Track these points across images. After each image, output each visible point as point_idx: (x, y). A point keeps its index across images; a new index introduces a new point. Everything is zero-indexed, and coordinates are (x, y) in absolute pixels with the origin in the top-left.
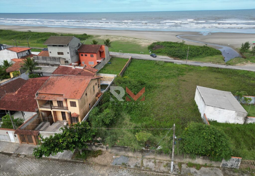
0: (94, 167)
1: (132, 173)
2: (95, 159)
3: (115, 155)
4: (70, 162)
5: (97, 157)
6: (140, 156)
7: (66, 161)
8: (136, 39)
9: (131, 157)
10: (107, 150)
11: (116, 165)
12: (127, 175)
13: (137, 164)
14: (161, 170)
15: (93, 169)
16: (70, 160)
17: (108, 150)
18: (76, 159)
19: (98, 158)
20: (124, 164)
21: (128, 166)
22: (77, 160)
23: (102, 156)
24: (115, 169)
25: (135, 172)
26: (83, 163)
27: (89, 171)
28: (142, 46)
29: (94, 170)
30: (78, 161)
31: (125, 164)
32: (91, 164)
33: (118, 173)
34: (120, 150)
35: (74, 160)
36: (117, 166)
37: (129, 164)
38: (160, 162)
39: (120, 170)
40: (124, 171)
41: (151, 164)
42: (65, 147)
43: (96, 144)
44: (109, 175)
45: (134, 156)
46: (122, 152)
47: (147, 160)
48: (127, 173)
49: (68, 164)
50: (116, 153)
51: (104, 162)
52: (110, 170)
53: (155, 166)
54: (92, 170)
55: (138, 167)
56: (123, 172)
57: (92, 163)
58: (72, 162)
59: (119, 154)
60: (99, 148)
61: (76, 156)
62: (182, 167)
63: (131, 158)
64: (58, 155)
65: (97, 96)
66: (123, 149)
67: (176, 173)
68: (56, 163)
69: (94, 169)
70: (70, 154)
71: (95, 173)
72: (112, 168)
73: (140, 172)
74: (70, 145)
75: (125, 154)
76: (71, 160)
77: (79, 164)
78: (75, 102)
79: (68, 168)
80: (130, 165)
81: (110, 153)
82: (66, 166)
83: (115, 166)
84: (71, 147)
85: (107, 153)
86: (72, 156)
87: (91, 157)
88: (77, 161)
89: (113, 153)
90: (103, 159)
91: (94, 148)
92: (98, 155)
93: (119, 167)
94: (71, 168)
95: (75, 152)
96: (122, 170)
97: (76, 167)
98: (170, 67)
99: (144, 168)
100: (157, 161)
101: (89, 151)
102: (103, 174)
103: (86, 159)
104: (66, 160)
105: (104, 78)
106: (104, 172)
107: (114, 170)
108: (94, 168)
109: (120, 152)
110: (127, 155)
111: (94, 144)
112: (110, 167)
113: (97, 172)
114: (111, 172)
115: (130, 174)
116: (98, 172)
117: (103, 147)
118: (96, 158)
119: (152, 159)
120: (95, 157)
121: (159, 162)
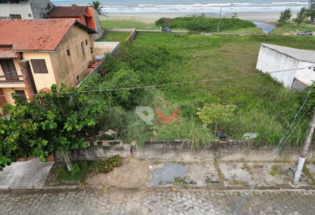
0: (106, 195)
1: (208, 199)
2: (106, 176)
3: (153, 164)
4: (42, 192)
5: (110, 173)
6: (208, 159)
7: (32, 192)
8: (135, 17)
9: (190, 163)
10: (132, 155)
11: (160, 184)
12: (196, 203)
13: (210, 176)
14: (269, 183)
15: (106, 201)
16: (41, 188)
17: (135, 153)
18: (58, 183)
19: (115, 175)
20: (178, 180)
21: (191, 183)
22: (59, 185)
23: (123, 168)
24: (162, 195)
25: (213, 195)
26: (77, 190)
27: (97, 208)
28: (147, 23)
29: (108, 203)
30: (64, 187)
31: (182, 180)
32: (97, 189)
33: (173, 203)
34: (164, 151)
35: (53, 186)
36: (164, 186)
37: (191, 179)
38: (258, 167)
39: (174, 195)
40: (185, 196)
41: (240, 173)
42: (15, 148)
43: (105, 143)
44: (150, 211)
45: (197, 160)
46: (168, 154)
47: (227, 164)
48: (194, 199)
49: (35, 198)
50: (153, 159)
51: (129, 183)
52: (149, 198)
53: (250, 176)
54: (103, 206)
55: (213, 182)
56: (184, 199)
57: (100, 187)
58: (48, 191)
59: (160, 161)
60: (112, 151)
61: (57, 176)
62: (310, 171)
63: (191, 166)
64: (10, 179)
65: (90, 67)
66: (171, 147)
67: (305, 185)
68: (3, 199)
69: (108, 201)
70: (41, 173)
71: (113, 210)
72: (154, 192)
73: (224, 192)
74: (32, 143)
75: (174, 158)
76: (44, 188)
77: (66, 194)
78: (44, 60)
79: (37, 207)
80: (195, 180)
81: (141, 160)
82: (30, 203)
83: (159, 188)
84: (36, 146)
85: (132, 160)
86: (46, 179)
87: (96, 174)
88: (61, 187)
89: (146, 160)
90: (128, 176)
91: (101, 154)
92: (114, 166)
93: (170, 187)
94: (46, 207)
95: (55, 167)
96: (178, 194)
97: (59, 203)
98: (197, 39)
99: (230, 184)
100: (250, 164)
101: (90, 163)
102: (134, 211)
103: (83, 181)
104: (29, 190)
105: (99, 50)
106: (137, 205)
107: (159, 197)
108: (109, 198)
109: (164, 155)
110: (178, 160)
111: (100, 143)
112: (147, 191)
113: (118, 207)
114: (155, 202)
115: (203, 202)
116: (122, 208)
117: (122, 149)
118: (108, 174)
119: (237, 162)
120: (106, 172)
121: (255, 167)
